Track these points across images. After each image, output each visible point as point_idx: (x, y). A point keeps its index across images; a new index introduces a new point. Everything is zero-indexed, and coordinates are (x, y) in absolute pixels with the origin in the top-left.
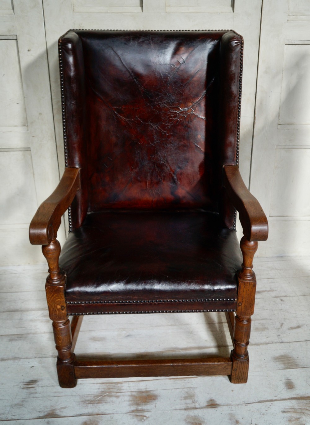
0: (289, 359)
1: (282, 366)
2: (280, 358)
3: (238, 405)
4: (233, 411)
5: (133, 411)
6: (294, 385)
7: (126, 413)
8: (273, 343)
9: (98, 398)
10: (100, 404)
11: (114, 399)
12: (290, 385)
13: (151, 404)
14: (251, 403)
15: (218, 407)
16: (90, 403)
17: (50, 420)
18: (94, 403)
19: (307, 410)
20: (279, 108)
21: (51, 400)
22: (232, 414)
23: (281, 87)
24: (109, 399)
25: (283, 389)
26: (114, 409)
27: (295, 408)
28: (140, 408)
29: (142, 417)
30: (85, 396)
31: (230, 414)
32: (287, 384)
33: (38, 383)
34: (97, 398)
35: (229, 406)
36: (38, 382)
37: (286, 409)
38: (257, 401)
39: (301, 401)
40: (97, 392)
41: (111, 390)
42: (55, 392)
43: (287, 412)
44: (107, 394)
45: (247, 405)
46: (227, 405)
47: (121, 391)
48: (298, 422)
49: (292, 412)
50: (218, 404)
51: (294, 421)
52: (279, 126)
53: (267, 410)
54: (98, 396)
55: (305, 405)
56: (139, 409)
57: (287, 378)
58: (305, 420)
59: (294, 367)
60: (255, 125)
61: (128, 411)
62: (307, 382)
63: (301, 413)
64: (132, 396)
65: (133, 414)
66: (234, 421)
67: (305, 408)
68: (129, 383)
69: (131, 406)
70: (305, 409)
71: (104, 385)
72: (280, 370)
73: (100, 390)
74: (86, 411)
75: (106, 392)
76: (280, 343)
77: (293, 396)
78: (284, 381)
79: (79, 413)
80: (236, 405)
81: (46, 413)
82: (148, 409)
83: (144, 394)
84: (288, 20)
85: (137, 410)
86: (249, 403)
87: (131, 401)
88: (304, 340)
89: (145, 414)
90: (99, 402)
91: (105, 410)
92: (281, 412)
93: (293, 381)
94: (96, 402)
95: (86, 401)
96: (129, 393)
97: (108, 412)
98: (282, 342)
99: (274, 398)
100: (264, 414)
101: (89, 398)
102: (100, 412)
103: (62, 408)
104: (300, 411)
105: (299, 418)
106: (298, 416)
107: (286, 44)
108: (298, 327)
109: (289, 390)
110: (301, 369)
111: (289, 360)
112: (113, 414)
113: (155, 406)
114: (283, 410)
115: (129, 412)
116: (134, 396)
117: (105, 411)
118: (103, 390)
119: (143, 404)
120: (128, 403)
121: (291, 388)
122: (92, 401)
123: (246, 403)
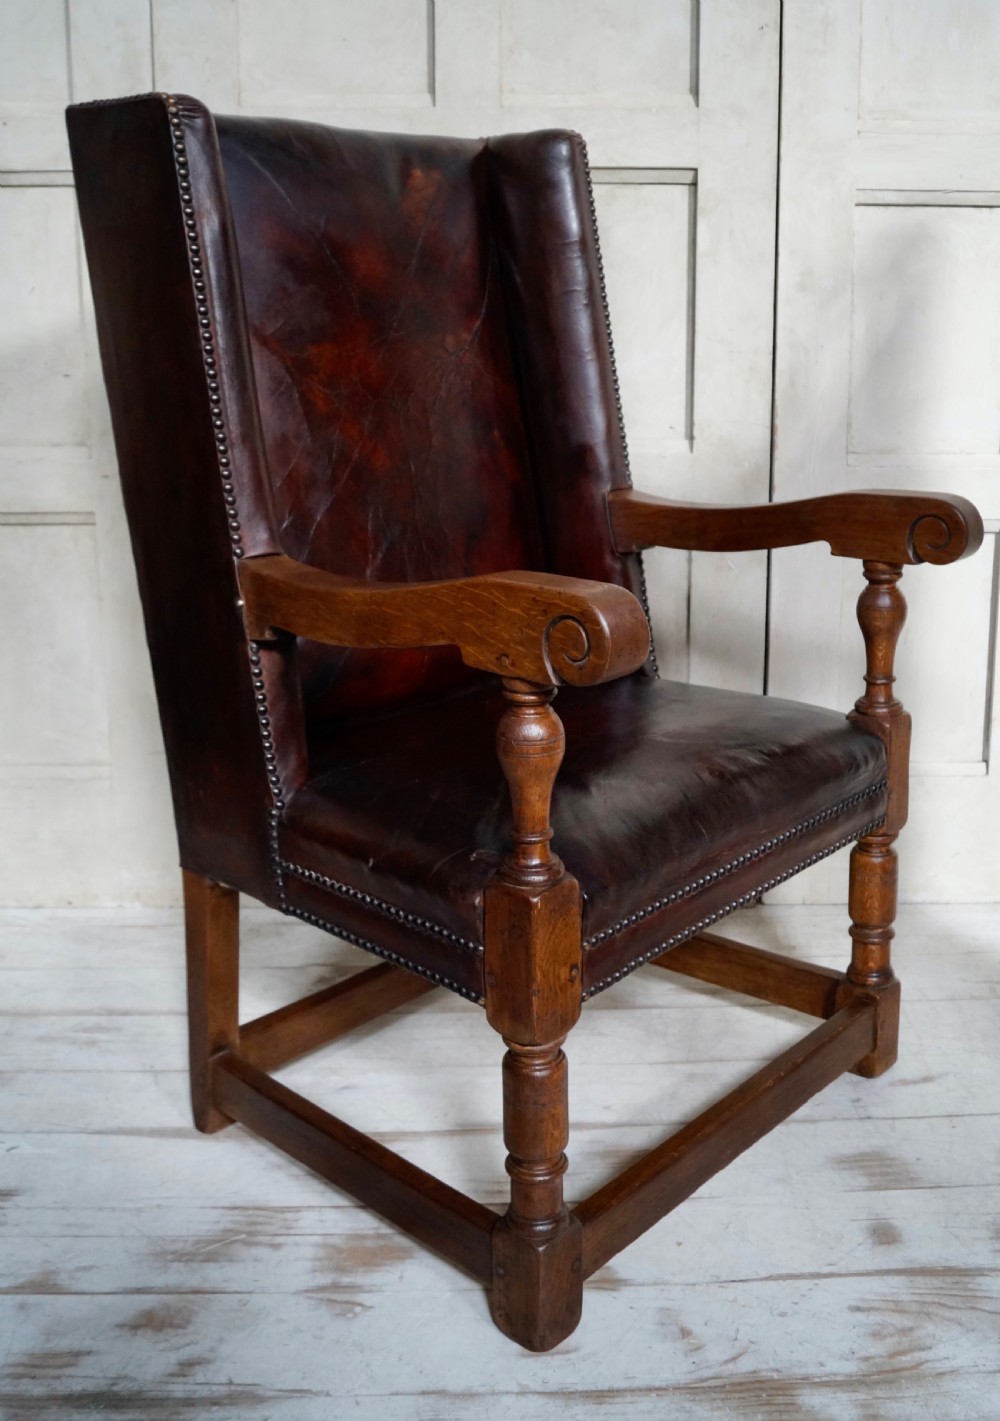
0: (888, 1162)
1: (863, 1181)
2: (856, 1161)
3: (694, 1285)
4: (673, 1300)
5: (321, 1289)
6: (900, 1236)
7: (298, 1293)
8: (834, 1119)
9: (210, 1248)
10: (212, 1265)
11: (262, 1252)
12: (884, 1234)
13: (387, 1271)
14: (741, 1281)
15: (623, 1288)
16: (179, 1261)
17: (33, 1299)
18: (192, 1261)
19: (943, 1305)
20: (850, 400)
21: (47, 1246)
22: (668, 1309)
23: (852, 336)
24: (244, 1252)
25: (859, 1245)
26: (256, 1281)
27: (900, 1299)
28: (346, 1280)
29: (349, 1306)
30: (164, 1240)
31: (661, 1309)
32: (874, 1231)
33: (16, 1198)
34: (203, 1247)
35: (662, 1287)
36: (18, 1195)
37: (867, 1300)
38: (763, 1274)
39: (920, 1280)
40: (209, 1231)
41: (259, 1228)
42: (69, 1225)
43: (869, 1310)
44: (243, 1236)
45: (724, 1284)
46: (656, 1284)
47: (292, 1232)
48: (905, 1339)
49: (886, 1310)
50: (625, 1280)
51: (891, 1335)
52: (852, 458)
53: (796, 1303)
54: (209, 1242)
55: (934, 1292)
56: (344, 1284)
57: (877, 1214)
58: (934, 1336)
59: (903, 1186)
60: (777, 454)
61: (305, 1289)
62: (946, 1227)
63: (919, 1313)
64: (325, 1246)
65: (320, 1295)
66: (676, 1330)
67: (936, 1300)
68: (324, 1210)
69: (317, 1274)
70: (934, 1303)
71: (237, 1212)
72: (853, 1191)
73: (221, 1226)
74: (159, 1280)
75: (238, 1233)
76: (861, 1119)
77: (894, 1266)
78: (868, 1222)
79: (133, 1284)
80: (687, 1285)
81: (21, 1281)
82: (374, 1285)
83: (369, 1244)
84: (859, 132)
85: (335, 1287)
86: (734, 1281)
87: (319, 1259)
88: (944, 1114)
89: (362, 1298)
90: (211, 1258)
91: (225, 1281)
92: (846, 1311)
93: (895, 1223)
94: (201, 1258)
95: (165, 1253)
96: (318, 1239)
97: (234, 1287)
98: (869, 1118)
99: (827, 1270)
100: (782, 1315)
101: (179, 1246)
102: (207, 1286)
103: (79, 1269)
104: (914, 1307)
105: (911, 1329)
106: (907, 1322)
107: (857, 205)
108: (927, 1079)
109: (881, 1249)
110: (929, 1190)
111: (890, 1166)
112: (249, 1293)
113: (401, 1278)
114: (853, 1303)
115: (307, 1291)
116: (334, 1247)
117: (224, 1285)
118: (230, 1226)
119: (361, 1270)
120: (309, 1265)
121: (889, 1243)
122: (186, 1254)
123: (724, 1279)
